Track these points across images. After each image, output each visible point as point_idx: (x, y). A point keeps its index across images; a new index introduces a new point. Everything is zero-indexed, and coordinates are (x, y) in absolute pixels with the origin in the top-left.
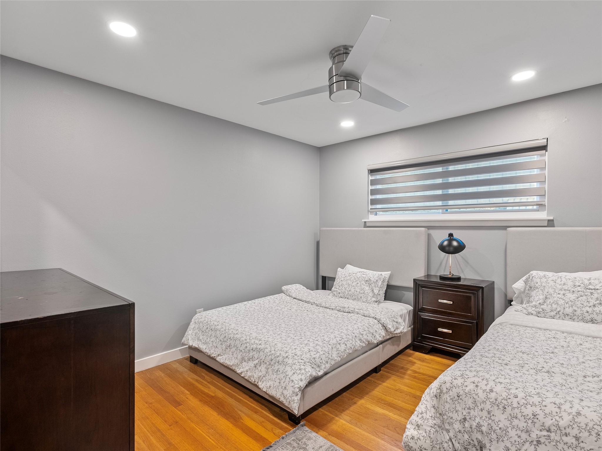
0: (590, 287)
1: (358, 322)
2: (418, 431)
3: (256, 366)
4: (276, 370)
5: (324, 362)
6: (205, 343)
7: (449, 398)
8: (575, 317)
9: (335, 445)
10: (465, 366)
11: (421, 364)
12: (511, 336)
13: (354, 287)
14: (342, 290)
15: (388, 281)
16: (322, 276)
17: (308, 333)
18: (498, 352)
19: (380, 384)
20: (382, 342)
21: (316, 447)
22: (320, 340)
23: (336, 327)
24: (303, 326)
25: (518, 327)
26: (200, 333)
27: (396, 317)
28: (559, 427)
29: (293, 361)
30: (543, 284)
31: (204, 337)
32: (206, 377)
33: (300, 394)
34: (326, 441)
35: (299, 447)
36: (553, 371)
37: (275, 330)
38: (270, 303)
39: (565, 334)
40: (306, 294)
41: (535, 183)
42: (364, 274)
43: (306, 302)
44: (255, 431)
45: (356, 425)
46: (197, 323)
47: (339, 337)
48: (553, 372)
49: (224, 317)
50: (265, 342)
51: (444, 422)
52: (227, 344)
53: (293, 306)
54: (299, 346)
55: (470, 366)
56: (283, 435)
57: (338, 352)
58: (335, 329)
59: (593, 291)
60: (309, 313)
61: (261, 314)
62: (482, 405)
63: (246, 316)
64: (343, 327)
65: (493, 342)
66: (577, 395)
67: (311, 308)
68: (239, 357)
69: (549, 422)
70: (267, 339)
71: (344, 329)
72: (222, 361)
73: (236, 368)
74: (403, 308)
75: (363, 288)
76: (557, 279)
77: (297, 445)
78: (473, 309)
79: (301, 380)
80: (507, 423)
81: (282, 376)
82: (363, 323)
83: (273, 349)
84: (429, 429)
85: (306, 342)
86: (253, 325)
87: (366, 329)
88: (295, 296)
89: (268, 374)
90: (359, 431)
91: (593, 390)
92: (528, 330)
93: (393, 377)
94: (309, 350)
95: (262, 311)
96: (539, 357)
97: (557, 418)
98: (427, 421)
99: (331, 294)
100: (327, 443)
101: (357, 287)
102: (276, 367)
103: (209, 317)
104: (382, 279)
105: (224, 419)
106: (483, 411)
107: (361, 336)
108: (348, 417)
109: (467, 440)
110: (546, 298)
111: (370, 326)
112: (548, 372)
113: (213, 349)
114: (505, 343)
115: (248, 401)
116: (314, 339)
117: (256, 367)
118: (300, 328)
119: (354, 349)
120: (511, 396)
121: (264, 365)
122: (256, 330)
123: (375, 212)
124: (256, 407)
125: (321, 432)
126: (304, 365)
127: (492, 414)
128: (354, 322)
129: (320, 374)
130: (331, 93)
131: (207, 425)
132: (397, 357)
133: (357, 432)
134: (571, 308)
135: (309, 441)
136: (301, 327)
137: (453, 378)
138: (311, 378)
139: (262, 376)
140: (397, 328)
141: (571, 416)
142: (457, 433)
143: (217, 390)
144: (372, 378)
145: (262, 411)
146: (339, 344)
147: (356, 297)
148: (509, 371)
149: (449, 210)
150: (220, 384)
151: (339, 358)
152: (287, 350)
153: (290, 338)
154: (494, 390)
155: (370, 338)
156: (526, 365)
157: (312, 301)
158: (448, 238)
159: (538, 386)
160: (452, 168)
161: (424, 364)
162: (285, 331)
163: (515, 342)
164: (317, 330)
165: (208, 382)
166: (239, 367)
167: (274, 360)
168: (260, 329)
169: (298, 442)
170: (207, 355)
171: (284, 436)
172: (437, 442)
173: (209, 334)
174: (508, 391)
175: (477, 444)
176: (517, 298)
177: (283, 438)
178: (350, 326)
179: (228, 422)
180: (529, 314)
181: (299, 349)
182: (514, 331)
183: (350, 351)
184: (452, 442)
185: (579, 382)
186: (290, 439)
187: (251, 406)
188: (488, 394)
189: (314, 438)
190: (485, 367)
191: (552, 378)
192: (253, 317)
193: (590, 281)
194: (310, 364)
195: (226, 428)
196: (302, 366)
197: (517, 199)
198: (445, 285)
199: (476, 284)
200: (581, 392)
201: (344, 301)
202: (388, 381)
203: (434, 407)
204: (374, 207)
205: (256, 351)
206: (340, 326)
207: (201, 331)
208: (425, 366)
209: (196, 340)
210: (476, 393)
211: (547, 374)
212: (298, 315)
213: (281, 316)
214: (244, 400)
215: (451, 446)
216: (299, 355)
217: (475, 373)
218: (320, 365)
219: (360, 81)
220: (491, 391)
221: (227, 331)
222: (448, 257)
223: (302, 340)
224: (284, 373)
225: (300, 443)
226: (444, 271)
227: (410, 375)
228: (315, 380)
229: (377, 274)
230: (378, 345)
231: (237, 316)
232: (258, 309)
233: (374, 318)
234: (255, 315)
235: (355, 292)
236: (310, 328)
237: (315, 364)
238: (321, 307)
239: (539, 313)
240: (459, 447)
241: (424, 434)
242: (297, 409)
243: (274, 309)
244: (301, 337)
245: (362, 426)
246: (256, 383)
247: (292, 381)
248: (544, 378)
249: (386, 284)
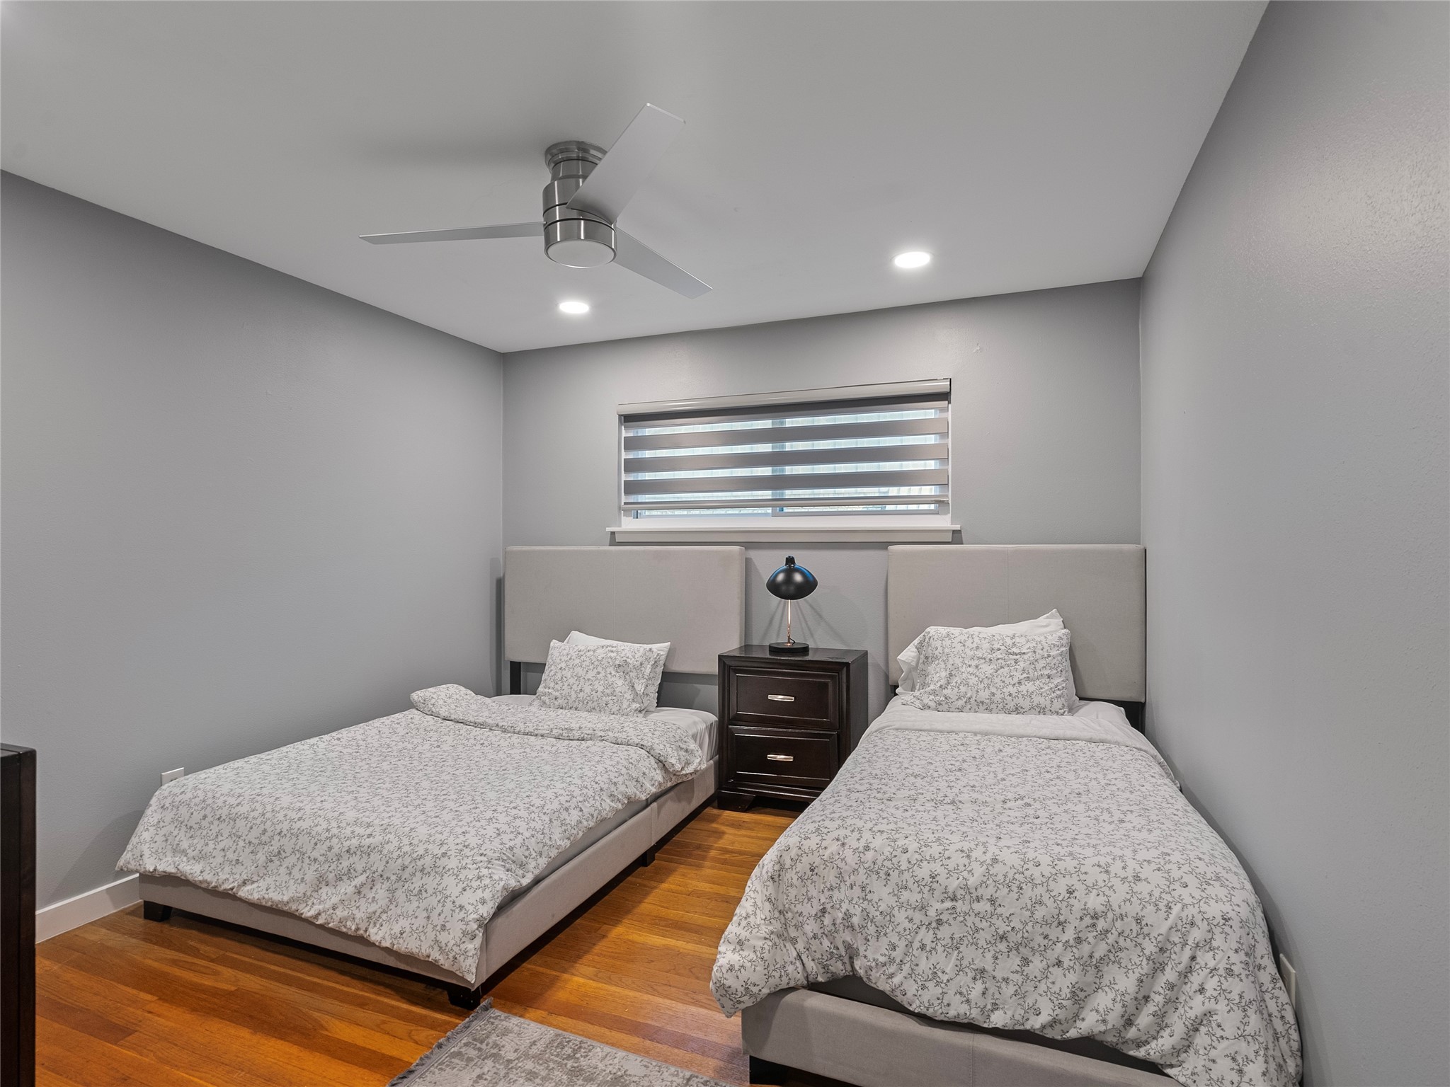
0: (1015, 650)
1: (605, 757)
2: (741, 952)
3: (361, 890)
4: (417, 889)
5: (534, 854)
6: (201, 857)
7: (795, 877)
8: (993, 706)
9: (564, 1033)
10: (822, 813)
11: (736, 834)
12: (896, 750)
13: (590, 683)
14: (562, 692)
15: (664, 665)
16: (512, 663)
17: (492, 795)
18: (876, 781)
19: (655, 888)
20: (656, 798)
21: (523, 1046)
22: (522, 806)
23: (557, 774)
24: (476, 781)
25: (907, 732)
26: (182, 833)
27: (684, 740)
28: (968, 889)
29: (460, 862)
30: (946, 650)
31: (195, 841)
32: (203, 948)
33: (481, 934)
34: (544, 1028)
35: (481, 1055)
36: (960, 799)
37: (404, 798)
38: (383, 735)
39: (979, 737)
40: (474, 707)
41: (933, 462)
42: (612, 651)
43: (476, 725)
44: (364, 1049)
45: (609, 981)
46: (170, 808)
47: (565, 794)
48: (960, 802)
49: (256, 782)
50: (383, 827)
51: (788, 925)
52: (271, 848)
53: (445, 738)
54: (472, 825)
55: (830, 811)
56: (439, 1039)
57: (564, 828)
58: (555, 778)
59: (1019, 656)
60: (486, 750)
61: (360, 764)
62: (852, 877)
63: (320, 773)
64: (572, 771)
65: (866, 764)
66: (993, 832)
67: (490, 739)
68: (310, 875)
69: (953, 884)
70: (388, 820)
71: (575, 776)
72: (255, 897)
73: (301, 907)
74: (697, 719)
75: (610, 683)
76: (967, 639)
77: (477, 1052)
78: (831, 708)
79: (483, 902)
80: (892, 901)
81: (433, 901)
82: (617, 759)
83: (406, 841)
84: (760, 943)
85: (489, 814)
86: (343, 794)
87: (624, 771)
88: (446, 714)
89: (394, 903)
90: (616, 992)
91: (1016, 820)
92: (924, 735)
93: (682, 869)
94: (497, 832)
95: (363, 757)
96: (940, 780)
97: (965, 874)
98: (757, 930)
99: (536, 703)
100: (546, 1032)
101: (597, 682)
102: (417, 883)
103: (209, 788)
104: (652, 659)
105: (274, 1039)
106: (854, 887)
107: (613, 788)
108: (591, 969)
109: (828, 949)
110: (951, 675)
111: (631, 765)
112: (953, 802)
113: (227, 869)
114: (887, 763)
115: (338, 983)
116: (507, 805)
117: (359, 892)
118: (469, 786)
119: (599, 816)
120: (898, 852)
121: (383, 883)
122: (353, 803)
123: (634, 510)
124: (361, 993)
125: (532, 1013)
126: (489, 866)
127: (868, 890)
128: (597, 758)
129: (526, 881)
130: (549, 242)
131: (223, 1063)
132: (688, 826)
133: (611, 995)
134: (987, 689)
135: (503, 1038)
136: (472, 782)
137: (803, 836)
138: (505, 893)
139: (381, 910)
140: (688, 763)
141: (985, 867)
142: (810, 941)
143: (240, 975)
144: (636, 877)
145: (379, 998)
146: (567, 809)
147: (596, 703)
148: (893, 811)
149: (786, 510)
150: (250, 958)
151: (566, 841)
152: (443, 837)
153: (447, 810)
154: (872, 846)
155: (632, 790)
156: (920, 796)
157: (490, 721)
158: (785, 567)
159: (939, 828)
160: (791, 422)
161: (742, 832)
162: (432, 797)
163: (903, 758)
164: (512, 785)
165: (212, 961)
166: (310, 903)
167: (411, 867)
168: (364, 799)
169: (479, 1045)
170: (205, 890)
171: (441, 1041)
172: (776, 967)
173: (210, 833)
174: (892, 844)
175: (844, 954)
176: (906, 679)
177: (440, 1046)
178: (587, 768)
179: (286, 1043)
180: (926, 707)
181: (473, 832)
182: (902, 739)
183: (590, 822)
184: (802, 960)
185: (997, 811)
186: (460, 1044)
187: (348, 994)
188: (862, 855)
189: (516, 1029)
190: (856, 809)
191: (958, 812)
192: (339, 773)
193: (1014, 640)
194: (503, 863)
195: (281, 1059)
196: (483, 870)
197: (904, 491)
198: (780, 664)
199: (837, 658)
200: (999, 826)
201: (569, 716)
202: (671, 879)
203: (769, 900)
204: (632, 499)
205: (359, 853)
206: (566, 771)
207: (184, 828)
208: (745, 836)
209: (169, 854)
210: (842, 857)
211: (951, 807)
212: (460, 757)
213: (416, 763)
214: (326, 983)
215: (800, 969)
216: (476, 846)
217: (839, 822)
218: (524, 863)
219: (615, 226)
220: (867, 848)
221: (269, 815)
222: (785, 606)
223: (477, 811)
224: (438, 893)
225: (484, 1046)
226: (778, 635)
227: (714, 860)
228: (513, 898)
229: (642, 650)
230: (647, 804)
231: (295, 776)
232: (351, 754)
233: (639, 746)
234: (345, 767)
235: (594, 693)
236: (494, 784)
237: (514, 862)
238: (514, 733)
239: (940, 704)
240: (814, 967)
241: (752, 956)
242: (474, 970)
243: (395, 748)
244: (474, 806)
245: (621, 981)
246: (361, 932)
247: (461, 907)
248: (946, 813)
249: (660, 670)
